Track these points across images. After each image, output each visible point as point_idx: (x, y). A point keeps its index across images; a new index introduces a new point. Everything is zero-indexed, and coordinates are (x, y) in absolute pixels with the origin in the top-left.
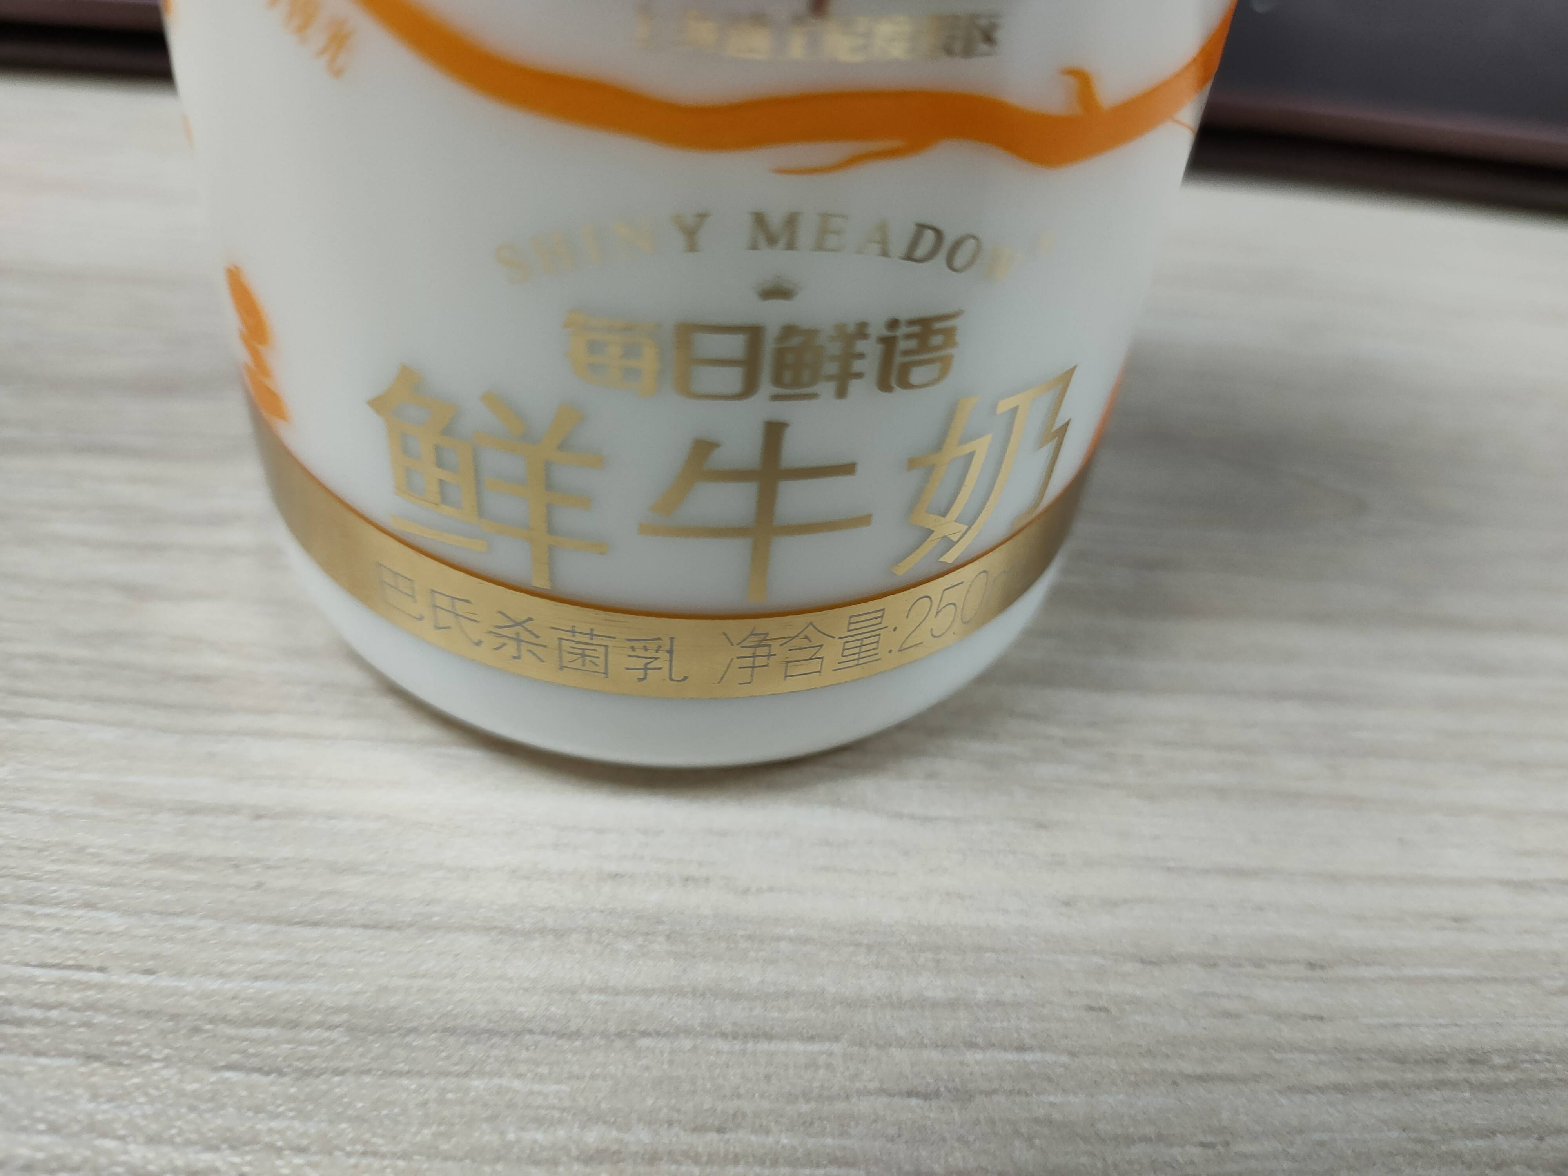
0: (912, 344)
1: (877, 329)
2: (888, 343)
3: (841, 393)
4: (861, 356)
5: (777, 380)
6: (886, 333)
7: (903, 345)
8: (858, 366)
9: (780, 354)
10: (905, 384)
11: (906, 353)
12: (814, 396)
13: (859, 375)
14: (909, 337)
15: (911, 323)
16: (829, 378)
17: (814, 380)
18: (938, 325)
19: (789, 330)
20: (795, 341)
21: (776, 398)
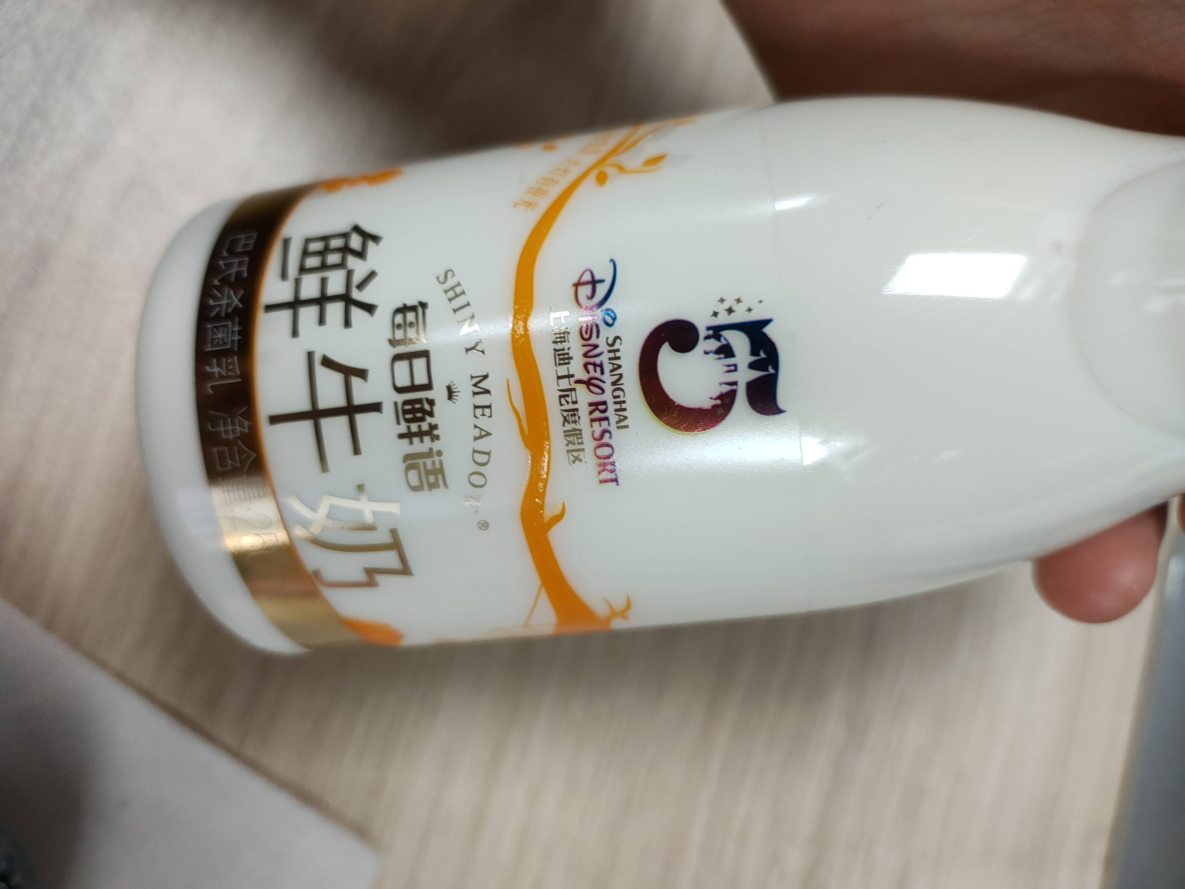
0: (429, 466)
1: (436, 446)
2: (430, 454)
3: (401, 436)
4: (422, 441)
5: (405, 403)
6: (435, 450)
7: (429, 461)
8: (416, 440)
9: (419, 401)
10: (408, 468)
11: (425, 464)
12: (398, 423)
13: (411, 443)
14: (433, 462)
15: (441, 462)
16: (409, 428)
17: (407, 421)
18: (440, 477)
19: (431, 402)
20: (427, 407)
21: (396, 404)
